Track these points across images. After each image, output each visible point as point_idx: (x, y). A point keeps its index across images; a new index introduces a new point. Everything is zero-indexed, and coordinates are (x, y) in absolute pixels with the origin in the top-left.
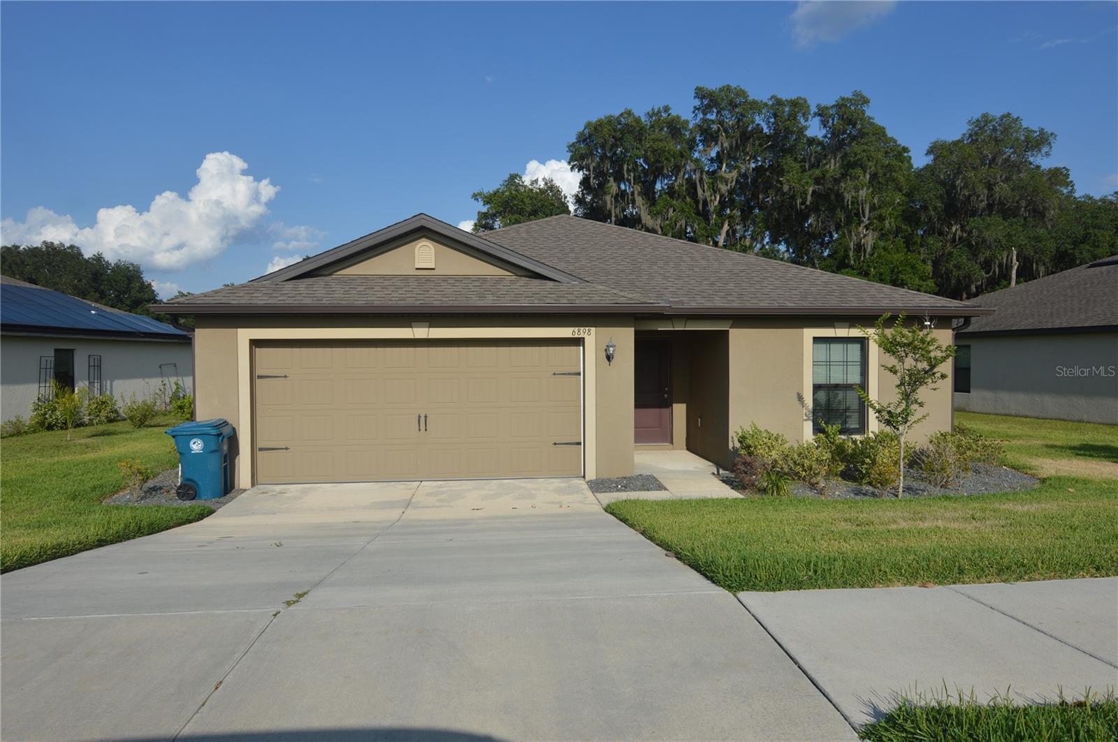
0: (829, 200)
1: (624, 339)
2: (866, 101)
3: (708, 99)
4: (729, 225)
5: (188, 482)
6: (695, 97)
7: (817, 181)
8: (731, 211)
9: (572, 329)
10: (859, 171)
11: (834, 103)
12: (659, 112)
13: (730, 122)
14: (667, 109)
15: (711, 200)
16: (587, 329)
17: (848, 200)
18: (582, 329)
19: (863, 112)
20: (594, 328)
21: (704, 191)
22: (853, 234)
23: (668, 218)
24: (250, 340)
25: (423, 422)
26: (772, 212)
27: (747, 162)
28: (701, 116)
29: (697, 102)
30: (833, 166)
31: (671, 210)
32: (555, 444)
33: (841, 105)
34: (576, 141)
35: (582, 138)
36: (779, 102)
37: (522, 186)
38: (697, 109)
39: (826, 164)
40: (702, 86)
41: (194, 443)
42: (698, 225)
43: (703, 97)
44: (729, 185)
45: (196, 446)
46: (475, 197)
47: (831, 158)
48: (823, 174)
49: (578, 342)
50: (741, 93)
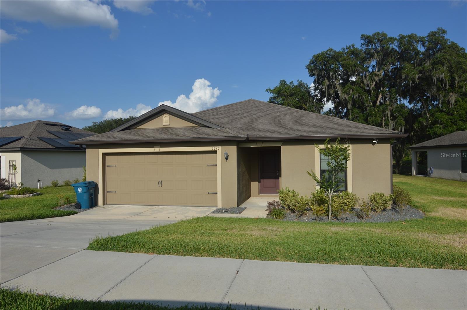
0: (427, 80)
1: (233, 151)
2: (444, 32)
3: (368, 40)
4: (382, 95)
5: (78, 203)
6: (361, 39)
7: (421, 72)
8: (383, 88)
9: (212, 147)
10: (440, 66)
11: (428, 35)
12: (350, 47)
13: (379, 48)
14: (353, 45)
15: (371, 85)
16: (218, 147)
17: (435, 80)
18: (216, 147)
19: (443, 37)
20: (220, 147)
21: (367, 81)
22: (441, 96)
23: (350, 94)
24: (103, 153)
25: (160, 183)
26: (400, 88)
27: (388, 66)
28: (365, 47)
29: (363, 41)
30: (428, 64)
31: (351, 90)
32: (208, 193)
33: (432, 35)
34: (309, 64)
35: (312, 62)
36: (402, 37)
37: (286, 85)
38: (363, 44)
39: (425, 64)
40: (364, 34)
41: (79, 189)
42: (365, 96)
43: (365, 39)
44: (379, 77)
45: (80, 190)
46: (267, 90)
47: (428, 61)
48: (423, 69)
49: (215, 152)
50: (384, 35)
